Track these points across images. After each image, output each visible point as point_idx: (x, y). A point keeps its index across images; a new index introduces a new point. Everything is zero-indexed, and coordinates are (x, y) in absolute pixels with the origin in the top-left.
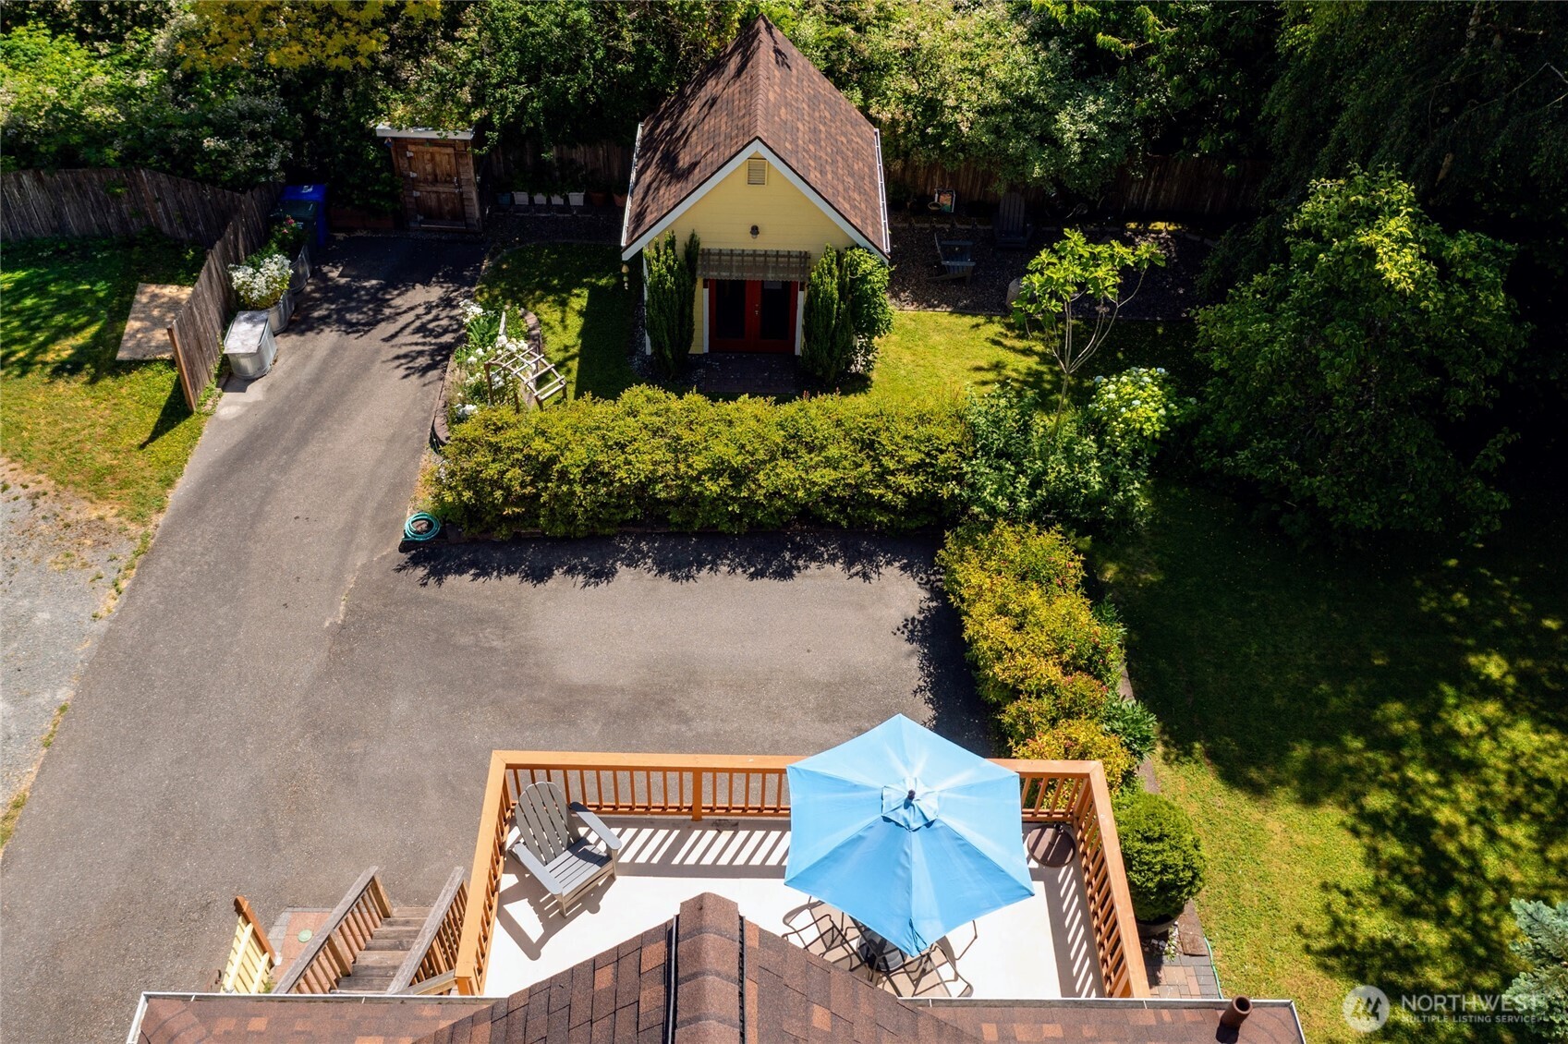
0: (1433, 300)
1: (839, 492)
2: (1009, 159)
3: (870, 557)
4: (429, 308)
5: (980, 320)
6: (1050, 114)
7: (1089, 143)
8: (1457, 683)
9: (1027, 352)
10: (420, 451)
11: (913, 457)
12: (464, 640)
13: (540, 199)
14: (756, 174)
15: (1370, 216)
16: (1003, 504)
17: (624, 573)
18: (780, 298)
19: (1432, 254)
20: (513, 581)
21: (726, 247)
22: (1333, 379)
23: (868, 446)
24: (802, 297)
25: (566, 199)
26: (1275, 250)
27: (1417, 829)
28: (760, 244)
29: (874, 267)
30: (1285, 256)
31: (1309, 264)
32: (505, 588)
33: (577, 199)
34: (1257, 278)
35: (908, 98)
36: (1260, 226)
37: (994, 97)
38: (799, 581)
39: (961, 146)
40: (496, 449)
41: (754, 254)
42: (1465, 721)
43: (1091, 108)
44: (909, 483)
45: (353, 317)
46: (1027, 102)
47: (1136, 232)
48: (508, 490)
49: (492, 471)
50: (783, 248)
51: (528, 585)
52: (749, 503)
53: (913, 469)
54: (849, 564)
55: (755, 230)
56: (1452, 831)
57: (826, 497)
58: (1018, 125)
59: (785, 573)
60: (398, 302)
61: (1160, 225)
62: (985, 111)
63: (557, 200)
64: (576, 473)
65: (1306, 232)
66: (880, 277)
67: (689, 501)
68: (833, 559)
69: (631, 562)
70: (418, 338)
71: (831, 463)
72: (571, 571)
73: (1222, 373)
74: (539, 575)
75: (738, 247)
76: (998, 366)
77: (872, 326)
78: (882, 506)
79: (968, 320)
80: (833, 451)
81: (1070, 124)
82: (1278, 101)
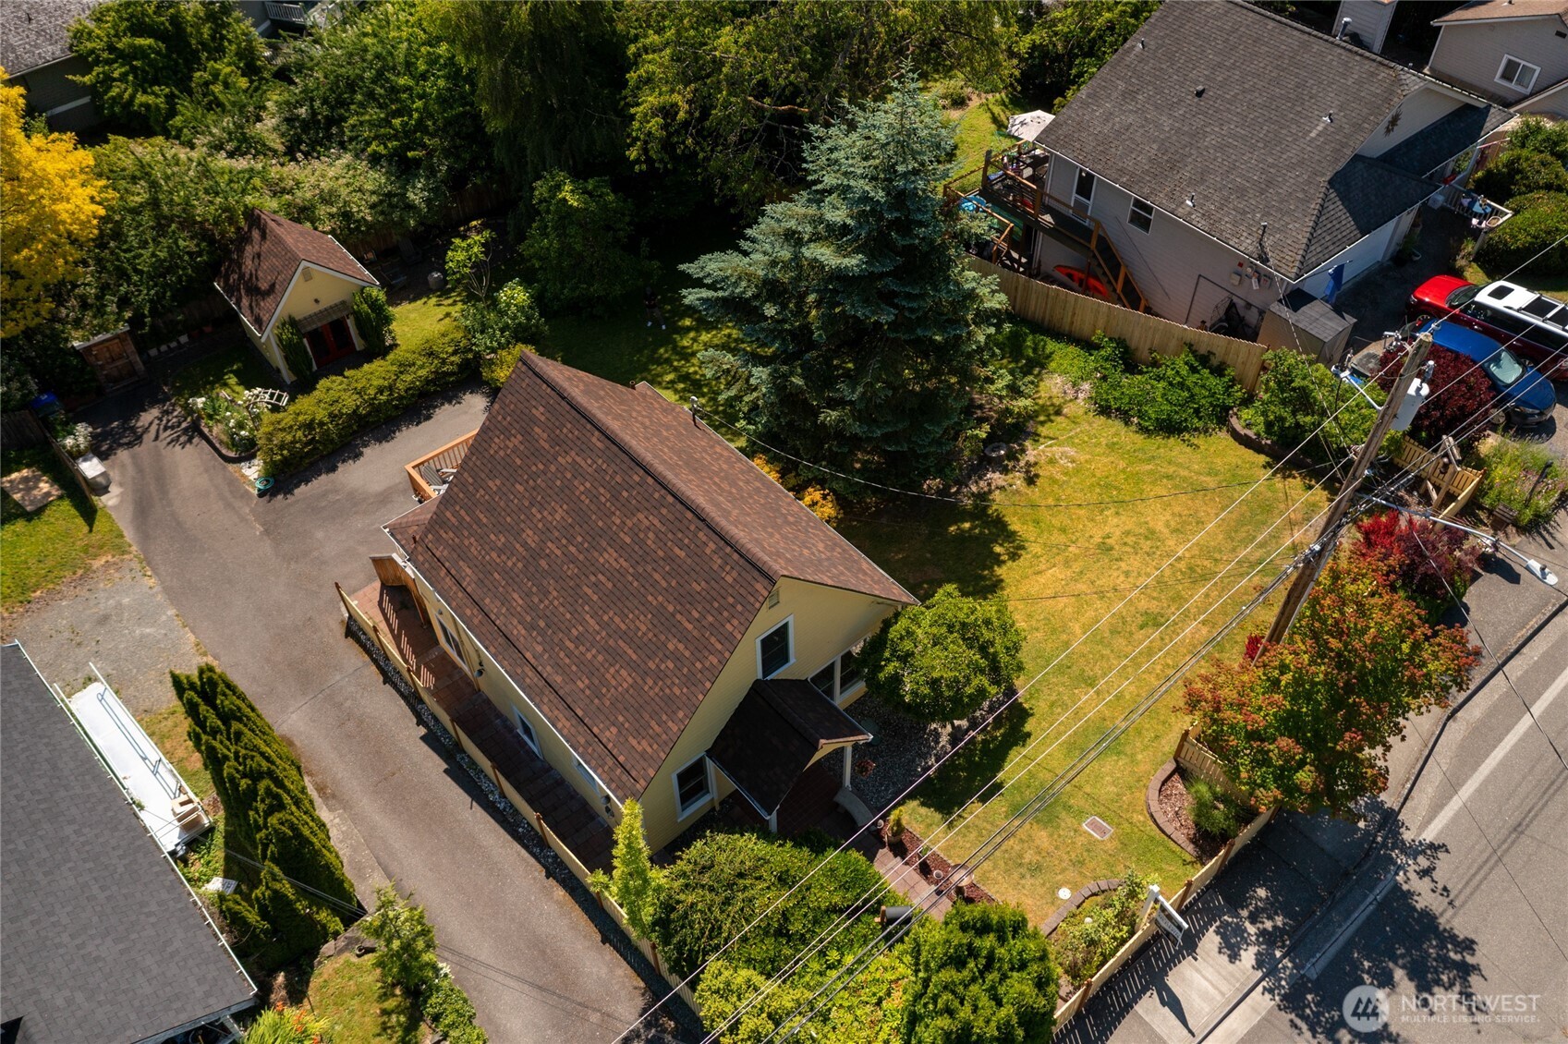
0: (593, 206)
1: (431, 377)
2: (395, 223)
3: (456, 396)
4: (160, 419)
5: (424, 300)
6: (403, 195)
7: (428, 201)
8: (678, 333)
9: (455, 303)
10: (225, 468)
11: (450, 350)
12: (324, 504)
13: (164, 348)
14: (307, 276)
15: (558, 187)
16: (495, 344)
17: (365, 450)
18: (338, 327)
19: (585, 192)
20: (323, 477)
21: (307, 314)
22: (578, 247)
23: (431, 354)
24: (350, 323)
25: (179, 342)
26: (533, 213)
27: (685, 378)
28: (322, 306)
29: (378, 293)
30: (538, 213)
31: (548, 212)
32: (321, 482)
33: (184, 339)
34: (534, 225)
35: (332, 216)
36: (521, 205)
37: (374, 198)
38: (436, 417)
39: (370, 226)
40: (283, 430)
41: (321, 312)
42: (685, 343)
43: (420, 185)
44: (456, 359)
45: (125, 440)
46: (389, 195)
47: (465, 231)
48: (300, 441)
49: (289, 438)
50: (332, 303)
51: (331, 475)
52: (401, 398)
53: (455, 353)
54: (450, 402)
55: (317, 301)
56: (696, 373)
57: (428, 382)
58: (390, 205)
59: (428, 417)
60: (139, 424)
61: (474, 223)
62: (373, 207)
63: (173, 345)
64: (326, 420)
65: (541, 202)
66: (382, 297)
67: (376, 409)
68: (443, 404)
69: (366, 446)
70: (169, 432)
71: (422, 367)
72: (344, 461)
73: (541, 268)
74: (333, 469)
75: (311, 312)
76: (448, 315)
77: (388, 320)
78: (452, 374)
79: (419, 303)
80: (419, 363)
81: (416, 195)
82: (498, 153)
